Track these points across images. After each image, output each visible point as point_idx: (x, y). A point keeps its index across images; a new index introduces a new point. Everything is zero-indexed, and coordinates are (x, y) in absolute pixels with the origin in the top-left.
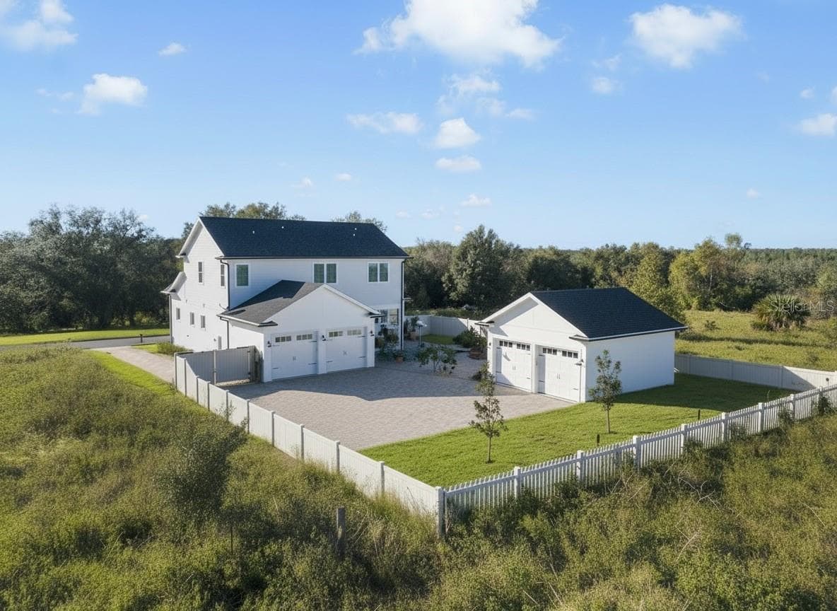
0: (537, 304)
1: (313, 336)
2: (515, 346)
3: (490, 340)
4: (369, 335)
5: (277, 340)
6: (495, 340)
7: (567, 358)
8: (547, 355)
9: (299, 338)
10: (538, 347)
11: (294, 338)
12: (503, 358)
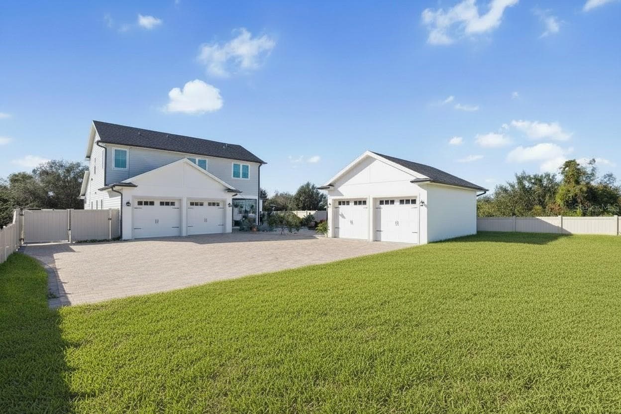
0: (375, 159)
1: (176, 204)
2: (352, 204)
3: (330, 201)
4: (227, 206)
5: (140, 203)
6: (334, 200)
7: (405, 206)
8: (384, 207)
9: (162, 204)
10: (375, 199)
11: (157, 203)
12: (340, 217)
